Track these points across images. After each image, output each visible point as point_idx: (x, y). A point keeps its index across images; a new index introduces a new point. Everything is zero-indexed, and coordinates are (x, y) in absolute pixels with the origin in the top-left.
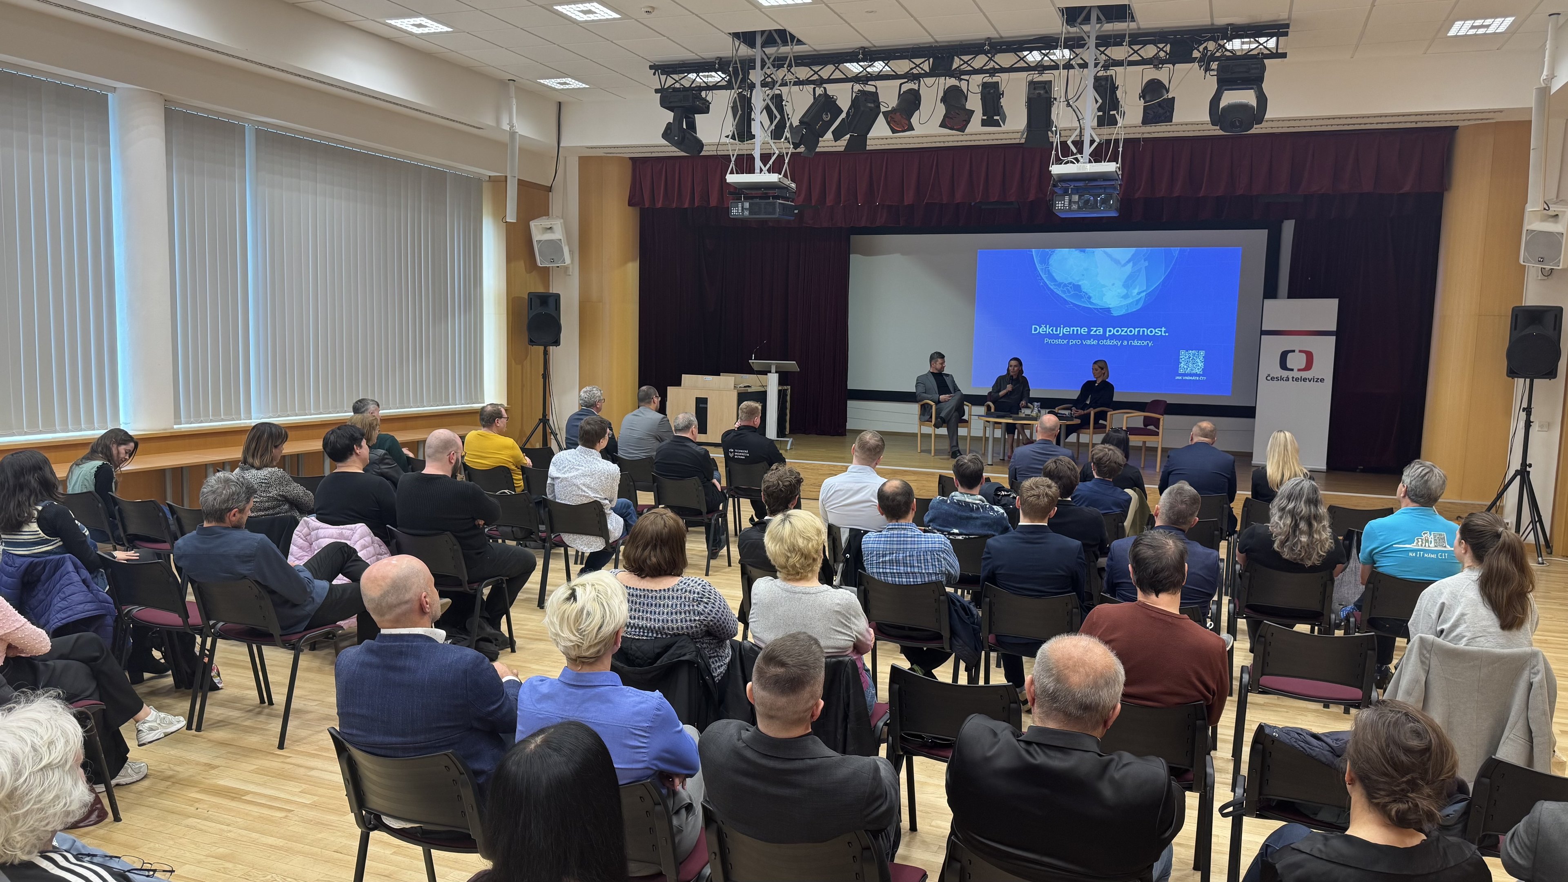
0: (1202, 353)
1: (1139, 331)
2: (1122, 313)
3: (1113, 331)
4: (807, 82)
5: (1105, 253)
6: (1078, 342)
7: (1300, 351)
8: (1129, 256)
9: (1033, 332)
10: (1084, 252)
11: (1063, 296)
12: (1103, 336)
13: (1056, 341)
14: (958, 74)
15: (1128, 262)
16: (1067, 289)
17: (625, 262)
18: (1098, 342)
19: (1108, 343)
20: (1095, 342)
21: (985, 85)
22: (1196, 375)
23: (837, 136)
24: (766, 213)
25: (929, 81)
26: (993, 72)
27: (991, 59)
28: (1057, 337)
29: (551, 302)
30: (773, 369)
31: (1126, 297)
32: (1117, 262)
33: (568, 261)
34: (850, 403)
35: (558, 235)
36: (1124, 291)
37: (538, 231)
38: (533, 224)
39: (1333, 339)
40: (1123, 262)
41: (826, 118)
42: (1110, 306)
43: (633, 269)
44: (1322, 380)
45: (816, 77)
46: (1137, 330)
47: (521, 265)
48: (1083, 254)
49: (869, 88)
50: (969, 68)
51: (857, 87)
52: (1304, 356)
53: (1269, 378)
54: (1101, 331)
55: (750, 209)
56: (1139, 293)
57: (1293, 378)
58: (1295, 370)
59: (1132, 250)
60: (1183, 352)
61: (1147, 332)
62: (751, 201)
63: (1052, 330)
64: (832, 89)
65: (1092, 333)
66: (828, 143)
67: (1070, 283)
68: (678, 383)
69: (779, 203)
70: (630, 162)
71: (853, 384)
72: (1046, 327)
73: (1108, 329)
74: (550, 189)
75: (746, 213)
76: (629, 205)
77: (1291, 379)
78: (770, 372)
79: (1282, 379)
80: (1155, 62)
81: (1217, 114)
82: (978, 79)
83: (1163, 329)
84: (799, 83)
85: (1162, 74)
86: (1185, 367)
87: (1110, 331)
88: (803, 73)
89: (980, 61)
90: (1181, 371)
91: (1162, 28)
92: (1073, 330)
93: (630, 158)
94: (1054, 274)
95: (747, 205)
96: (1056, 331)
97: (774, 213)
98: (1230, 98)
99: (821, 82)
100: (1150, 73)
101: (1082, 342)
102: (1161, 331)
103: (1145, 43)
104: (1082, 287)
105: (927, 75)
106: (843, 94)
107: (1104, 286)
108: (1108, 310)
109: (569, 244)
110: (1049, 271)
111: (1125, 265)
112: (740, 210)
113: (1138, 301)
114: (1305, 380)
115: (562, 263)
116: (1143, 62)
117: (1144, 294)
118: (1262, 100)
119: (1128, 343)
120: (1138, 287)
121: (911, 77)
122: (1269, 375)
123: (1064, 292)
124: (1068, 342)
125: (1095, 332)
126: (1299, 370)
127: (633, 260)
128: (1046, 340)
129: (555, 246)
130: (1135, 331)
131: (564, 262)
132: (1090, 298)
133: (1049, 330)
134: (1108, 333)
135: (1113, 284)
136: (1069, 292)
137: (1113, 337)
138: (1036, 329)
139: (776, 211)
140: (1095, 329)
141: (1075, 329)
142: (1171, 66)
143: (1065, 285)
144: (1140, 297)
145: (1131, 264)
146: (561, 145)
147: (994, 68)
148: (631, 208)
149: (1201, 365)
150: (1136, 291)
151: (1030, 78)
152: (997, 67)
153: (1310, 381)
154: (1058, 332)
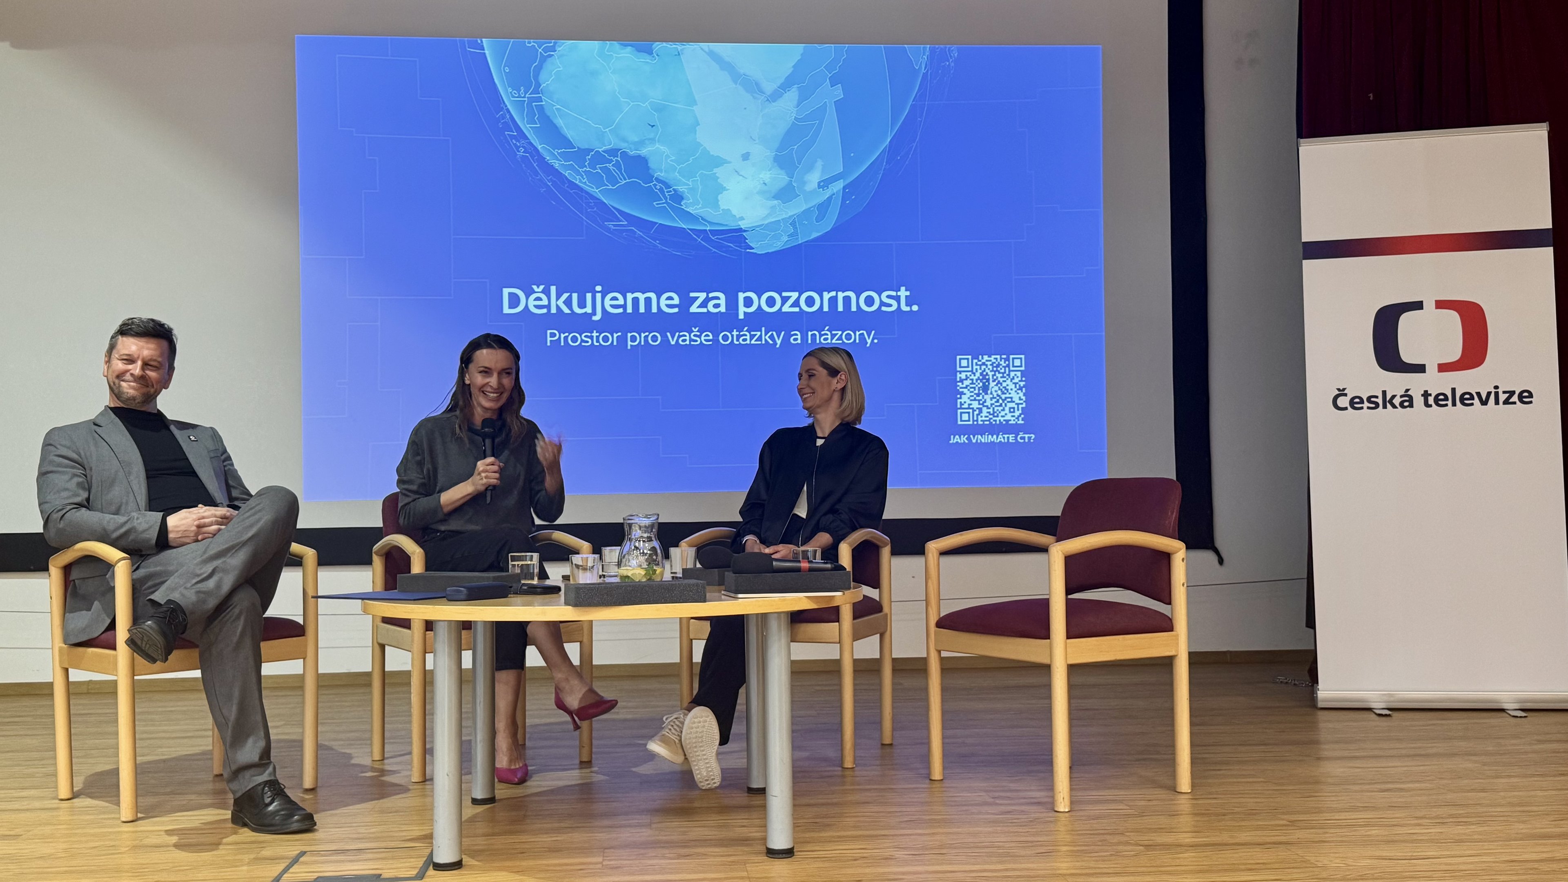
0: (1018, 361)
1: (833, 301)
2: (778, 245)
3: (760, 302)
5: (712, 54)
6: (654, 338)
7: (1441, 305)
8: (786, 68)
9: (506, 310)
10: (650, 52)
11: (595, 191)
12: (729, 320)
13: (585, 339)
15: (786, 86)
16: (606, 170)
18: (715, 340)
19: (747, 338)
20: (706, 338)
22: (1006, 428)
28: (584, 323)
31: (785, 194)
32: (752, 87)
36: (782, 178)
40: (769, 87)
42: (743, 225)
44: (1525, 397)
46: (827, 296)
48: (645, 58)
52: (1453, 318)
53: (1343, 402)
54: (722, 301)
56: (824, 184)
57: (1426, 395)
58: (1432, 369)
59: (795, 51)
60: (963, 361)
61: (858, 302)
63: (568, 303)
65: (694, 309)
67: (613, 152)
72: (546, 292)
73: (741, 296)
77: (1418, 401)
79: (1388, 402)
83: (903, 293)
86: (975, 405)
87: (748, 302)
90: (964, 419)
92: (636, 301)
94: (560, 122)
96: (582, 305)
101: (665, 340)
102: (897, 299)
104: (652, 164)
107: (719, 162)
108: (737, 236)
110: (541, 109)
111: (775, 96)
113: (823, 207)
114: (1466, 399)
117: (839, 186)
119: (804, 337)
120: (819, 164)
122: (1342, 393)
123: (596, 179)
124: (622, 340)
125: (704, 304)
126: (1443, 368)
128: (552, 336)
130: (822, 301)
132: (678, 197)
133: (558, 303)
134: (742, 310)
135: (746, 157)
136: (613, 180)
137: (757, 320)
138: (514, 301)
140: (702, 296)
141: (642, 297)
143: (599, 158)
144: (827, 194)
145: (792, 95)
149: (1018, 396)
150: (814, 178)
153: (1484, 403)
154: (589, 310)
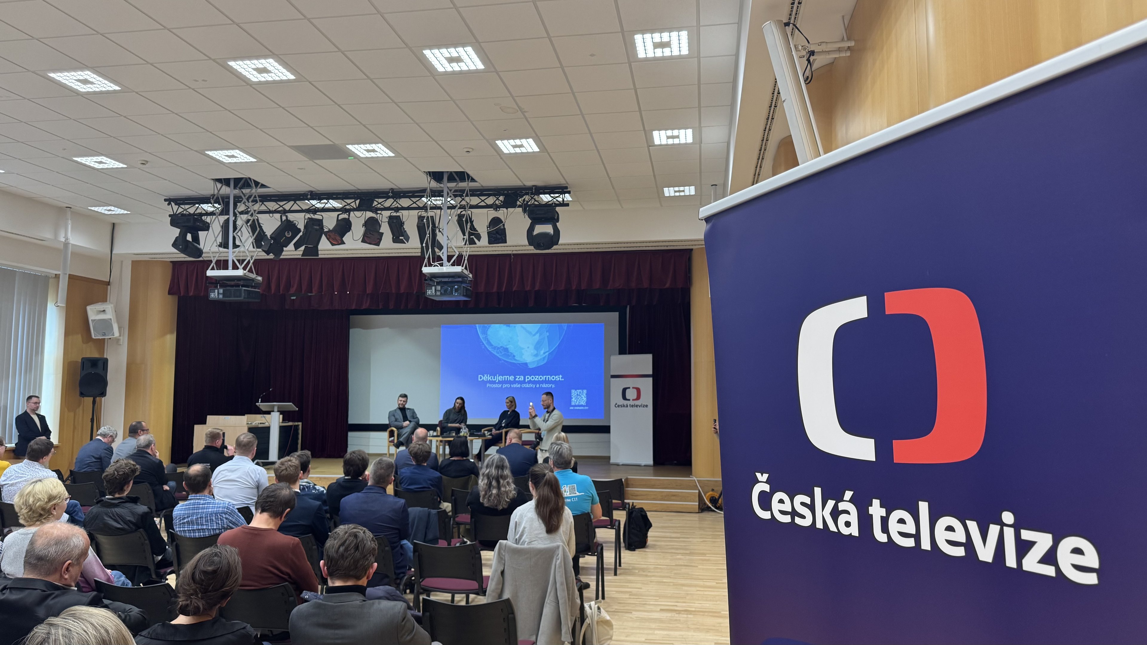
0: (585, 391)
1: (546, 378)
2: (534, 366)
3: (530, 378)
4: (276, 212)
5: (522, 327)
6: (508, 386)
7: (633, 388)
8: (537, 329)
9: (479, 380)
10: (509, 326)
11: (498, 355)
12: (524, 382)
13: (495, 386)
14: (375, 210)
15: (537, 333)
16: (500, 351)
17: (163, 334)
18: (521, 386)
19: (527, 386)
20: (519, 386)
21: (391, 218)
22: (582, 406)
23: (297, 246)
24: (235, 297)
25: (358, 214)
26: (397, 209)
27: (395, 201)
28: (494, 382)
29: (100, 364)
30: (276, 409)
31: (536, 355)
32: (530, 333)
33: (117, 334)
34: (350, 434)
35: (109, 315)
36: (536, 352)
37: (93, 313)
38: (89, 308)
39: (651, 379)
40: (533, 333)
41: (288, 235)
42: (527, 362)
43: (170, 340)
44: (647, 406)
45: (281, 209)
46: (544, 377)
47: (78, 338)
48: (508, 328)
49: (317, 217)
50: (382, 207)
51: (308, 216)
52: (635, 391)
53: (617, 406)
54: (523, 378)
55: (224, 294)
56: (544, 353)
57: (630, 405)
58: (631, 400)
59: (538, 326)
60: (573, 391)
61: (551, 378)
62: (224, 288)
63: (491, 378)
64: (291, 217)
65: (517, 379)
66: (290, 252)
67: (501, 347)
68: (204, 422)
69: (244, 290)
70: (171, 265)
71: (352, 420)
72: (487, 376)
73: (527, 377)
74: (108, 283)
75: (221, 296)
76: (169, 294)
77: (629, 406)
78: (273, 411)
79: (624, 406)
80: (495, 207)
81: (532, 239)
82: (387, 214)
83: (561, 376)
84: (270, 212)
85: (501, 213)
86: (575, 401)
87: (528, 378)
88: (272, 206)
89: (389, 203)
90: (573, 404)
91: (496, 187)
92: (505, 378)
93: (171, 262)
94: (491, 341)
95: (221, 291)
96: (494, 378)
97: (240, 296)
98: (540, 229)
99: (285, 212)
100: (492, 214)
101: (511, 386)
102: (559, 377)
103: (489, 195)
104: (509, 349)
105: (354, 210)
106: (300, 220)
107: (523, 349)
108: (526, 364)
109: (118, 322)
110: (487, 339)
111: (534, 335)
112: (216, 295)
113: (544, 358)
114: (637, 406)
115: (111, 336)
116: (487, 206)
117: (547, 354)
118: (557, 231)
119: (539, 386)
120: (543, 349)
121: (343, 210)
122: (616, 404)
123: (498, 353)
124: (502, 386)
125: (519, 379)
126: (633, 400)
127: (172, 333)
128: (488, 385)
129: (106, 324)
130: (543, 378)
131: (113, 335)
132: (514, 356)
133: (489, 378)
134: (527, 380)
135: (528, 348)
136: (501, 353)
137: (530, 382)
138: (481, 378)
139: (242, 295)
140: (518, 377)
141: (506, 377)
142: (505, 209)
143: (498, 348)
144: (544, 356)
145: (538, 335)
146: (114, 252)
147: (397, 207)
148: (170, 296)
149: (585, 399)
150: (542, 352)
151: (420, 214)
152: (399, 206)
153: (640, 407)
154: (495, 379)
